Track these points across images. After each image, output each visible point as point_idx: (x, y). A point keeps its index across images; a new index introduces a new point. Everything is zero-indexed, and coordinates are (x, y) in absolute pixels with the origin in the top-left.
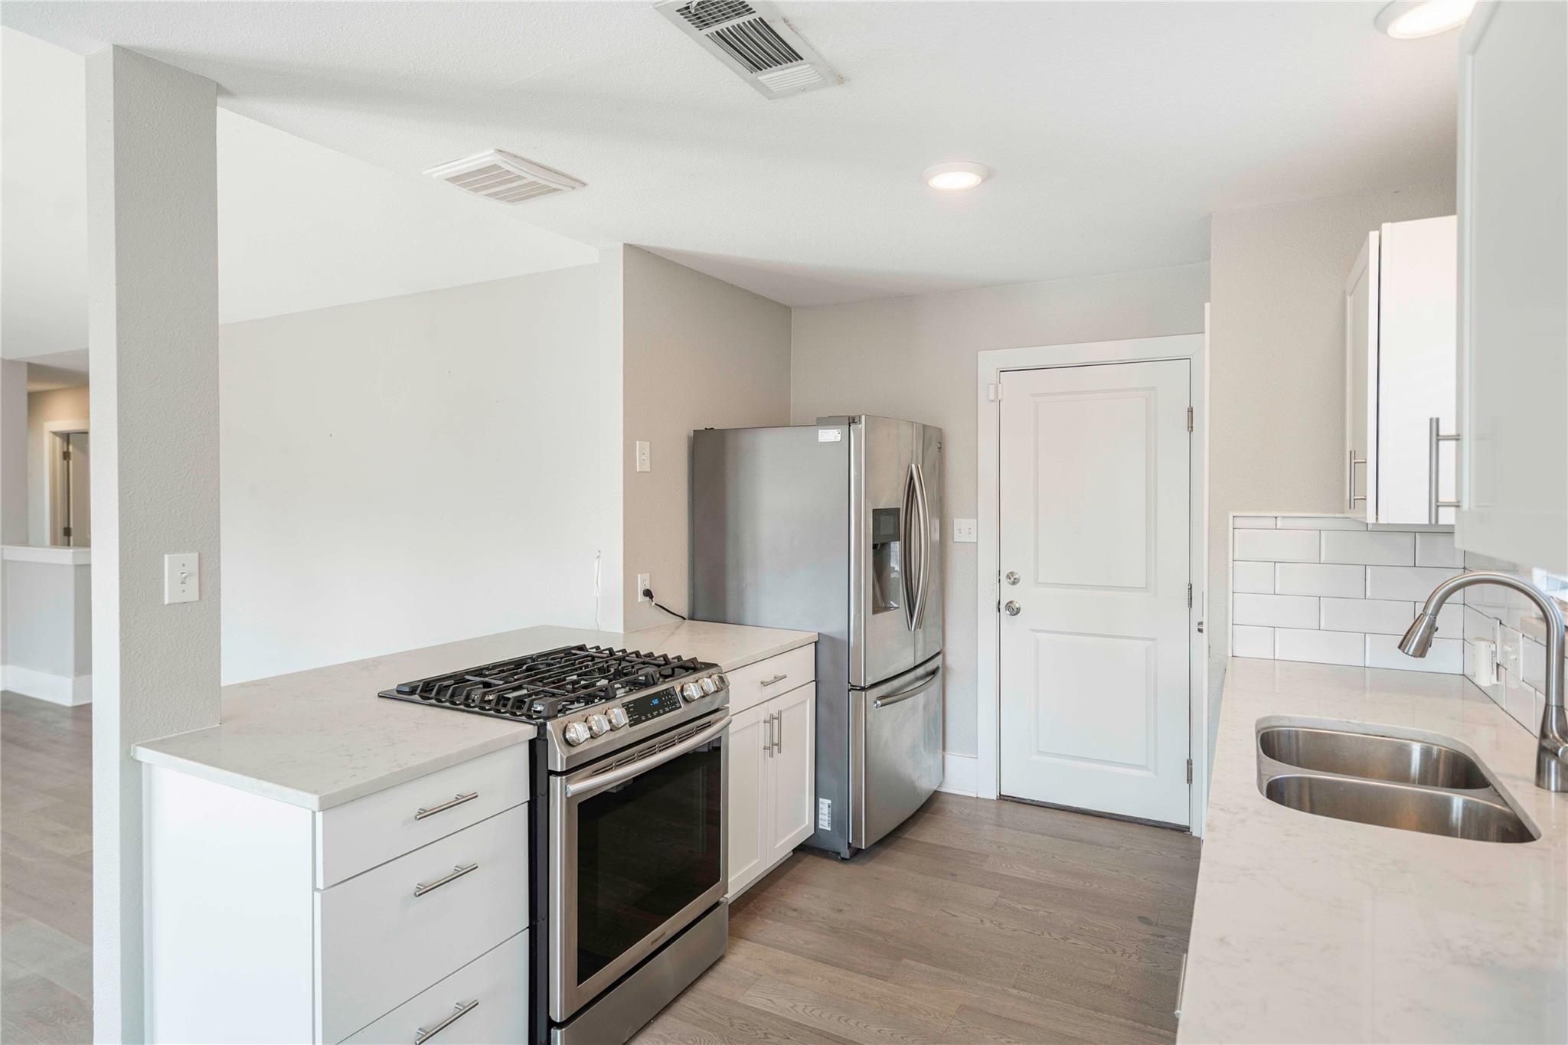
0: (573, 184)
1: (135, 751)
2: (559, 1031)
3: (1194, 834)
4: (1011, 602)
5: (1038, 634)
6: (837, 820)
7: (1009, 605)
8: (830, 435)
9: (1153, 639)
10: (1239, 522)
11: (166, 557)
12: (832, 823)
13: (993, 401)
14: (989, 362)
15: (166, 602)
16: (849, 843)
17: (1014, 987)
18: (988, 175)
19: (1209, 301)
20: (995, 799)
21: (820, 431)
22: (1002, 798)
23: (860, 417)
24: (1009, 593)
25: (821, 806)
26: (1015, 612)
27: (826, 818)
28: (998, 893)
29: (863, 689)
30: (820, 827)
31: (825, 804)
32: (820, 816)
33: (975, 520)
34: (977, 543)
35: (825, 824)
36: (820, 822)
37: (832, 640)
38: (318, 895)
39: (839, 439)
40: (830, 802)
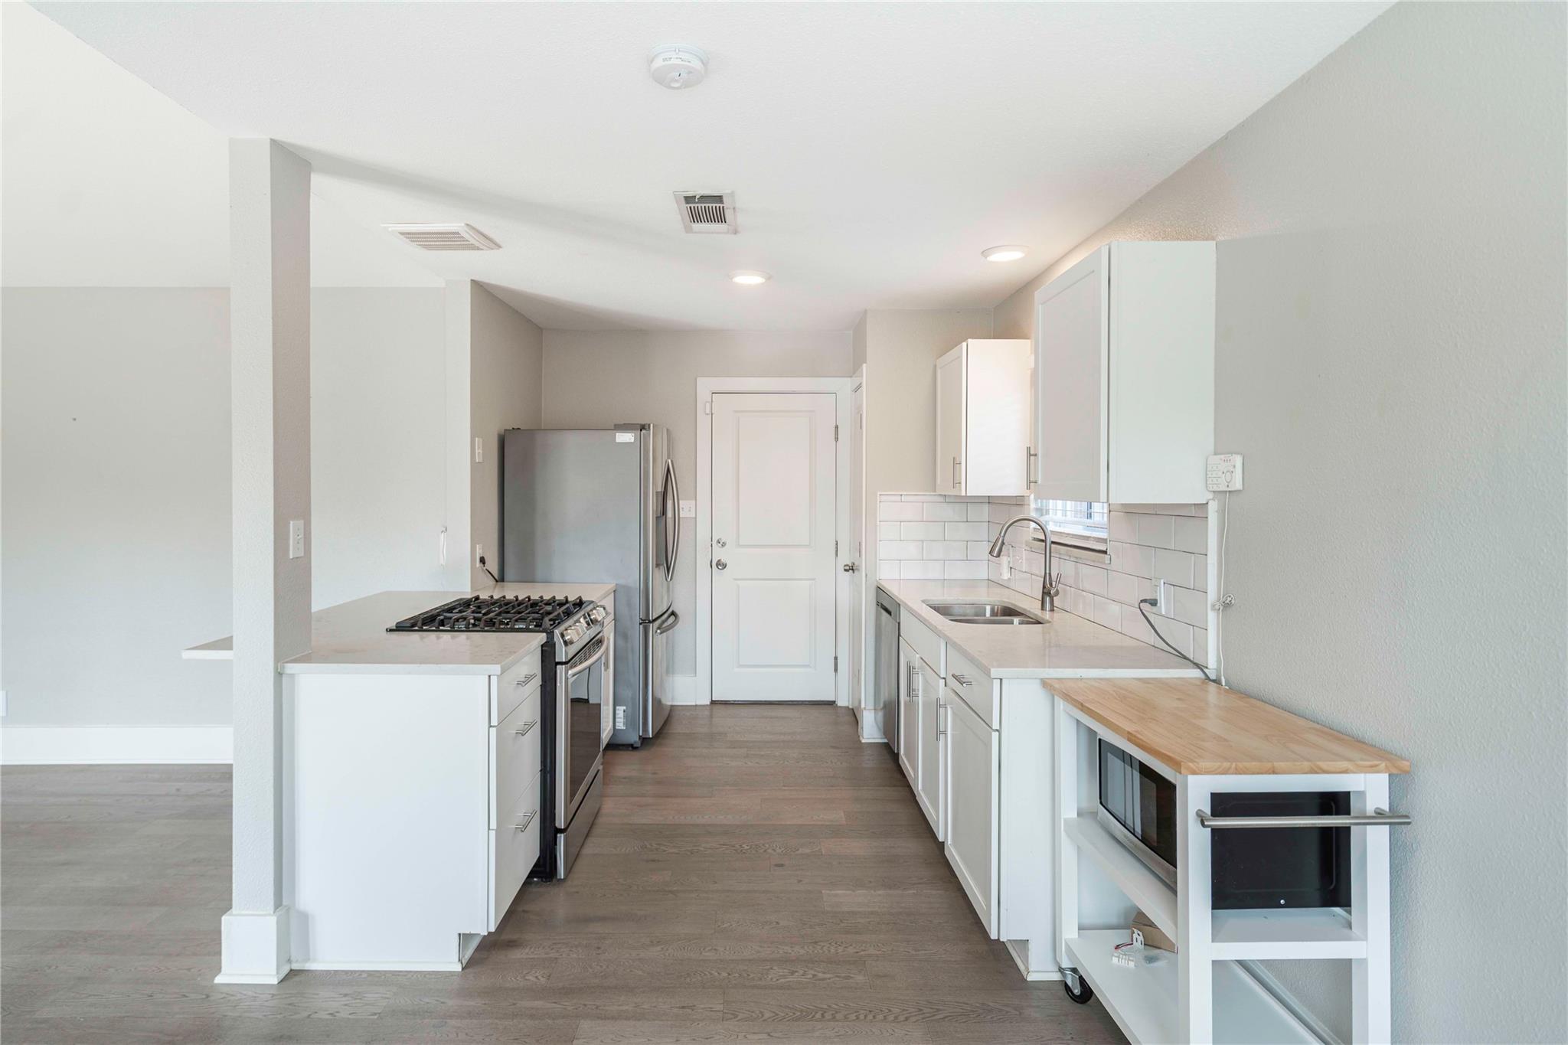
0: (491, 244)
1: (284, 667)
2: (562, 835)
3: (839, 705)
4: (719, 560)
5: (739, 582)
6: (630, 720)
7: (719, 563)
8: (626, 437)
9: (814, 579)
10: (884, 498)
11: (291, 522)
12: (625, 724)
13: (707, 414)
14: (705, 386)
15: (291, 557)
16: (640, 736)
17: (784, 786)
18: (769, 278)
19: (865, 362)
20: (709, 703)
21: (617, 434)
22: (713, 702)
23: (649, 425)
24: (719, 554)
25: (617, 712)
26: (725, 566)
27: (622, 720)
28: (746, 749)
29: (650, 622)
30: (617, 728)
31: (620, 710)
32: (617, 720)
33: (694, 502)
34: (696, 518)
35: (620, 725)
36: (617, 724)
37: (627, 589)
38: (493, 731)
39: (633, 441)
40: (625, 708)
